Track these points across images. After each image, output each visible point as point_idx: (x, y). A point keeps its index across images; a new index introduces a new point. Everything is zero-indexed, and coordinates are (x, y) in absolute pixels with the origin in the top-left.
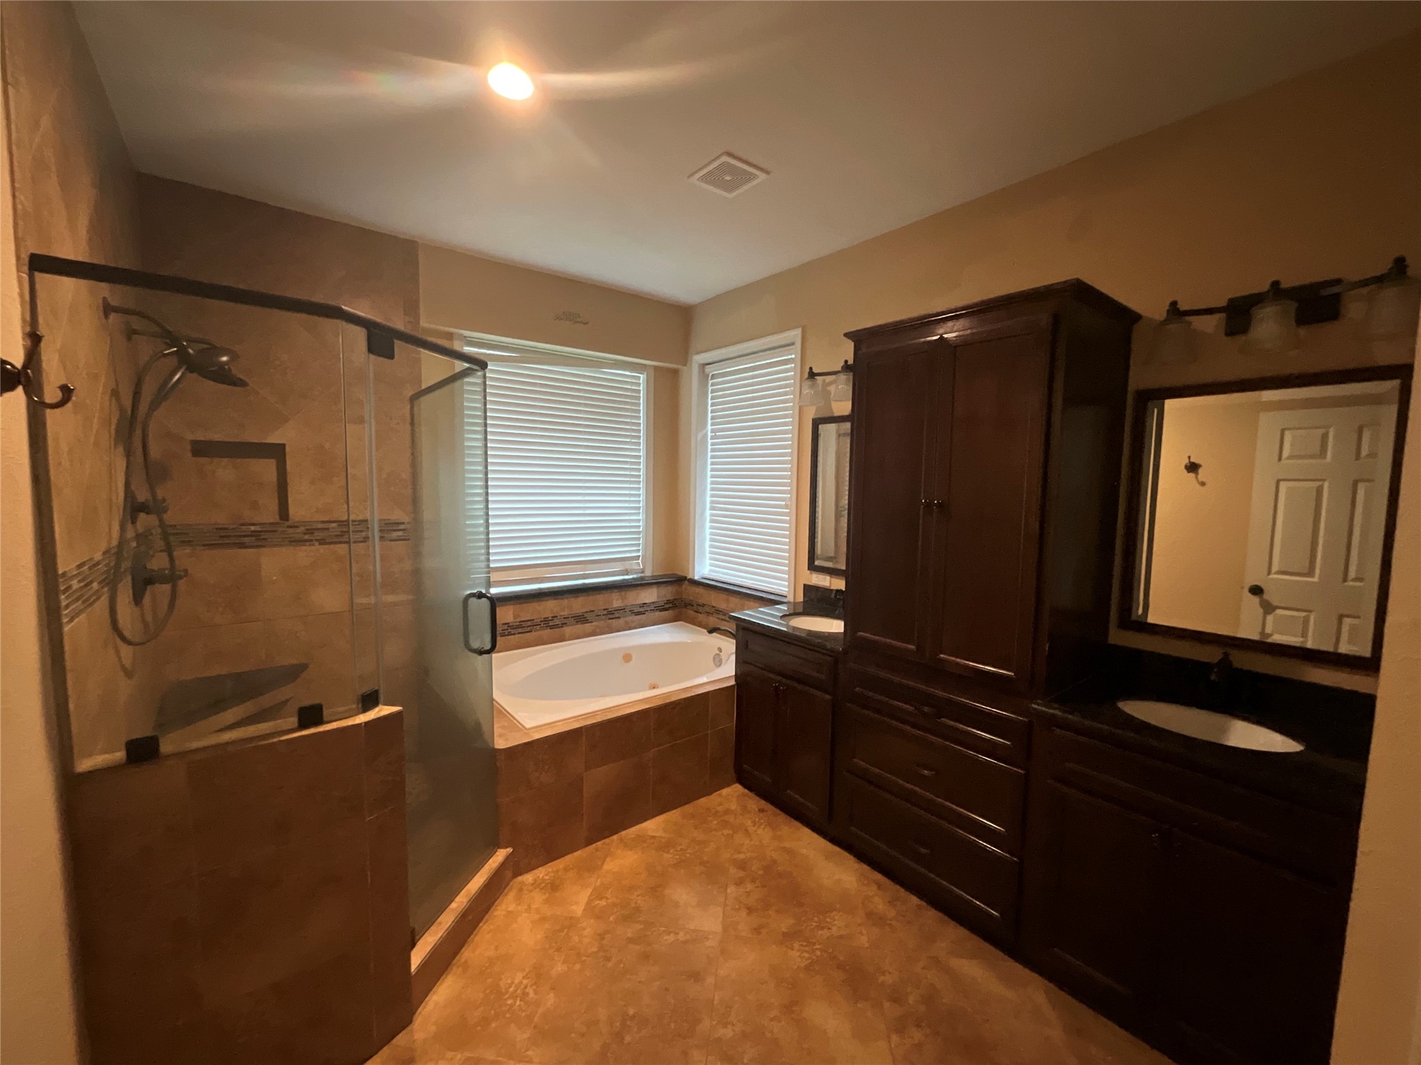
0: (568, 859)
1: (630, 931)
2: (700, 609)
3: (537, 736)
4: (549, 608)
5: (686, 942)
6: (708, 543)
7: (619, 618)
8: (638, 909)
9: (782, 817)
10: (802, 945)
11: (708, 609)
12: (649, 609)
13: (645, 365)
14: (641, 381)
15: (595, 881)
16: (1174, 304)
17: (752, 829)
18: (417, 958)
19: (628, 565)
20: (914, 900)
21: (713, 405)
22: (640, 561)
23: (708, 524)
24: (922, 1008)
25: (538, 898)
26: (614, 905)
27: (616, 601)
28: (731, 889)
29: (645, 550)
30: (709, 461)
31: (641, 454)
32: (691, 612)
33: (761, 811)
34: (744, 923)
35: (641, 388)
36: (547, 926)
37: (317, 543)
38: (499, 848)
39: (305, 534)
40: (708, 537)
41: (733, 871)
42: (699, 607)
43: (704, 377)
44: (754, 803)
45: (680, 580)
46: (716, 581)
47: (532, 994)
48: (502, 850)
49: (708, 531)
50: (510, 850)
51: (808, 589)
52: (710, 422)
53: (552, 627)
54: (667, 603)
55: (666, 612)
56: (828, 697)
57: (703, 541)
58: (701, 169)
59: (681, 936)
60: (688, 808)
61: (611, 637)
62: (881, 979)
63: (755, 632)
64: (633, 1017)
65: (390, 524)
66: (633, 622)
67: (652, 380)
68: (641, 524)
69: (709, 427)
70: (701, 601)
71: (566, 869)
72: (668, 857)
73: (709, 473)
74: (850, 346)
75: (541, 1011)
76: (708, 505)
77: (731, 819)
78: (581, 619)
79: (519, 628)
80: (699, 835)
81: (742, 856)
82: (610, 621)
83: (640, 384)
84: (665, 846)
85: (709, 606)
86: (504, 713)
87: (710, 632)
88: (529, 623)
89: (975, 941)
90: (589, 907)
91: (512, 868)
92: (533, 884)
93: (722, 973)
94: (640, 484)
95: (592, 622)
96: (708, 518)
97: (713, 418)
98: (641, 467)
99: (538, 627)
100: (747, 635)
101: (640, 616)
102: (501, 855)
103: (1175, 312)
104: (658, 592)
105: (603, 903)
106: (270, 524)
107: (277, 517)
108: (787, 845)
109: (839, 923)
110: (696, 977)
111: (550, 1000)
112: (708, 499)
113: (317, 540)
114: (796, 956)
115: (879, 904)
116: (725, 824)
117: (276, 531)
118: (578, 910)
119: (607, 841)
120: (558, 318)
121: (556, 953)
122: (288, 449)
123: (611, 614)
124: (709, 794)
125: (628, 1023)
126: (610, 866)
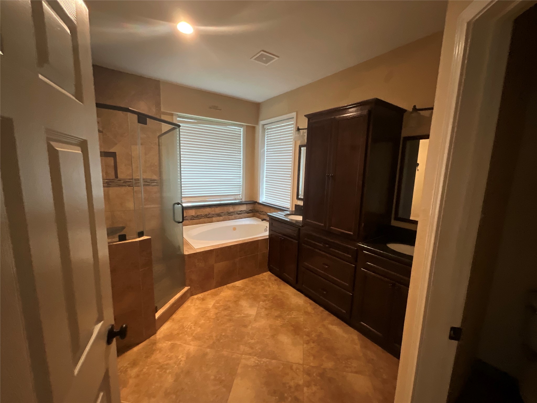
0: (209, 292)
1: (226, 313)
2: (261, 213)
3: (198, 251)
4: (208, 210)
5: (243, 317)
6: (265, 190)
7: (232, 215)
8: (229, 307)
9: (283, 282)
10: (281, 320)
11: (263, 213)
12: (243, 213)
13: (243, 125)
14: (241, 131)
15: (217, 298)
16: (415, 106)
17: (271, 285)
18: (157, 315)
19: (236, 197)
20: (322, 309)
21: (267, 140)
22: (241, 196)
23: (265, 183)
24: (316, 338)
25: (198, 302)
26: (222, 306)
27: (231, 209)
28: (261, 303)
29: (242, 192)
30: (266, 160)
31: (241, 157)
32: (258, 214)
33: (275, 280)
34: (263, 312)
35: (241, 133)
36: (200, 310)
37: (127, 186)
38: (186, 287)
39: (123, 183)
40: (265, 187)
41: (263, 298)
42: (261, 212)
43: (264, 129)
44: (274, 277)
45: (255, 203)
46: (266, 203)
47: (193, 328)
48: (187, 287)
49: (265, 185)
50: (189, 287)
51: (296, 206)
52: (266, 146)
53: (208, 217)
54: (249, 211)
55: (249, 214)
56: (297, 242)
57: (263, 189)
58: (255, 56)
59: (243, 315)
60: (251, 278)
61: (229, 222)
62: (305, 330)
63: (275, 220)
64: (223, 336)
65: (152, 180)
66: (237, 217)
67: (245, 130)
68: (241, 182)
69: (266, 148)
70: (262, 210)
71: (208, 295)
72: (242, 293)
73: (265, 165)
74: (306, 120)
75: (195, 332)
76: (265, 176)
77: (265, 282)
78: (219, 215)
79: (197, 217)
80: (253, 287)
81: (266, 293)
82: (229, 216)
83: (241, 132)
84: (241, 289)
85: (264, 212)
86: (188, 244)
87: (262, 220)
88: (200, 216)
89: (338, 321)
90: (214, 305)
91: (191, 293)
92: (196, 298)
93: (253, 326)
94: (241, 168)
95: (222, 216)
96: (265, 181)
97: (267, 144)
98: (241, 162)
99: (203, 217)
100: (274, 221)
101: (240, 215)
102: (186, 289)
103: (415, 109)
104: (246, 207)
105: (219, 305)
106: (112, 179)
107: (114, 177)
108: (282, 291)
109: (294, 314)
110: (245, 326)
111: (199, 330)
112: (265, 174)
113: (127, 185)
114: (279, 322)
115: (310, 309)
116: (263, 283)
117: (114, 182)
118: (210, 306)
119: (222, 287)
120: (210, 108)
121: (202, 318)
122: (117, 154)
123: (229, 214)
124: (259, 274)
125: (222, 337)
126: (223, 294)
